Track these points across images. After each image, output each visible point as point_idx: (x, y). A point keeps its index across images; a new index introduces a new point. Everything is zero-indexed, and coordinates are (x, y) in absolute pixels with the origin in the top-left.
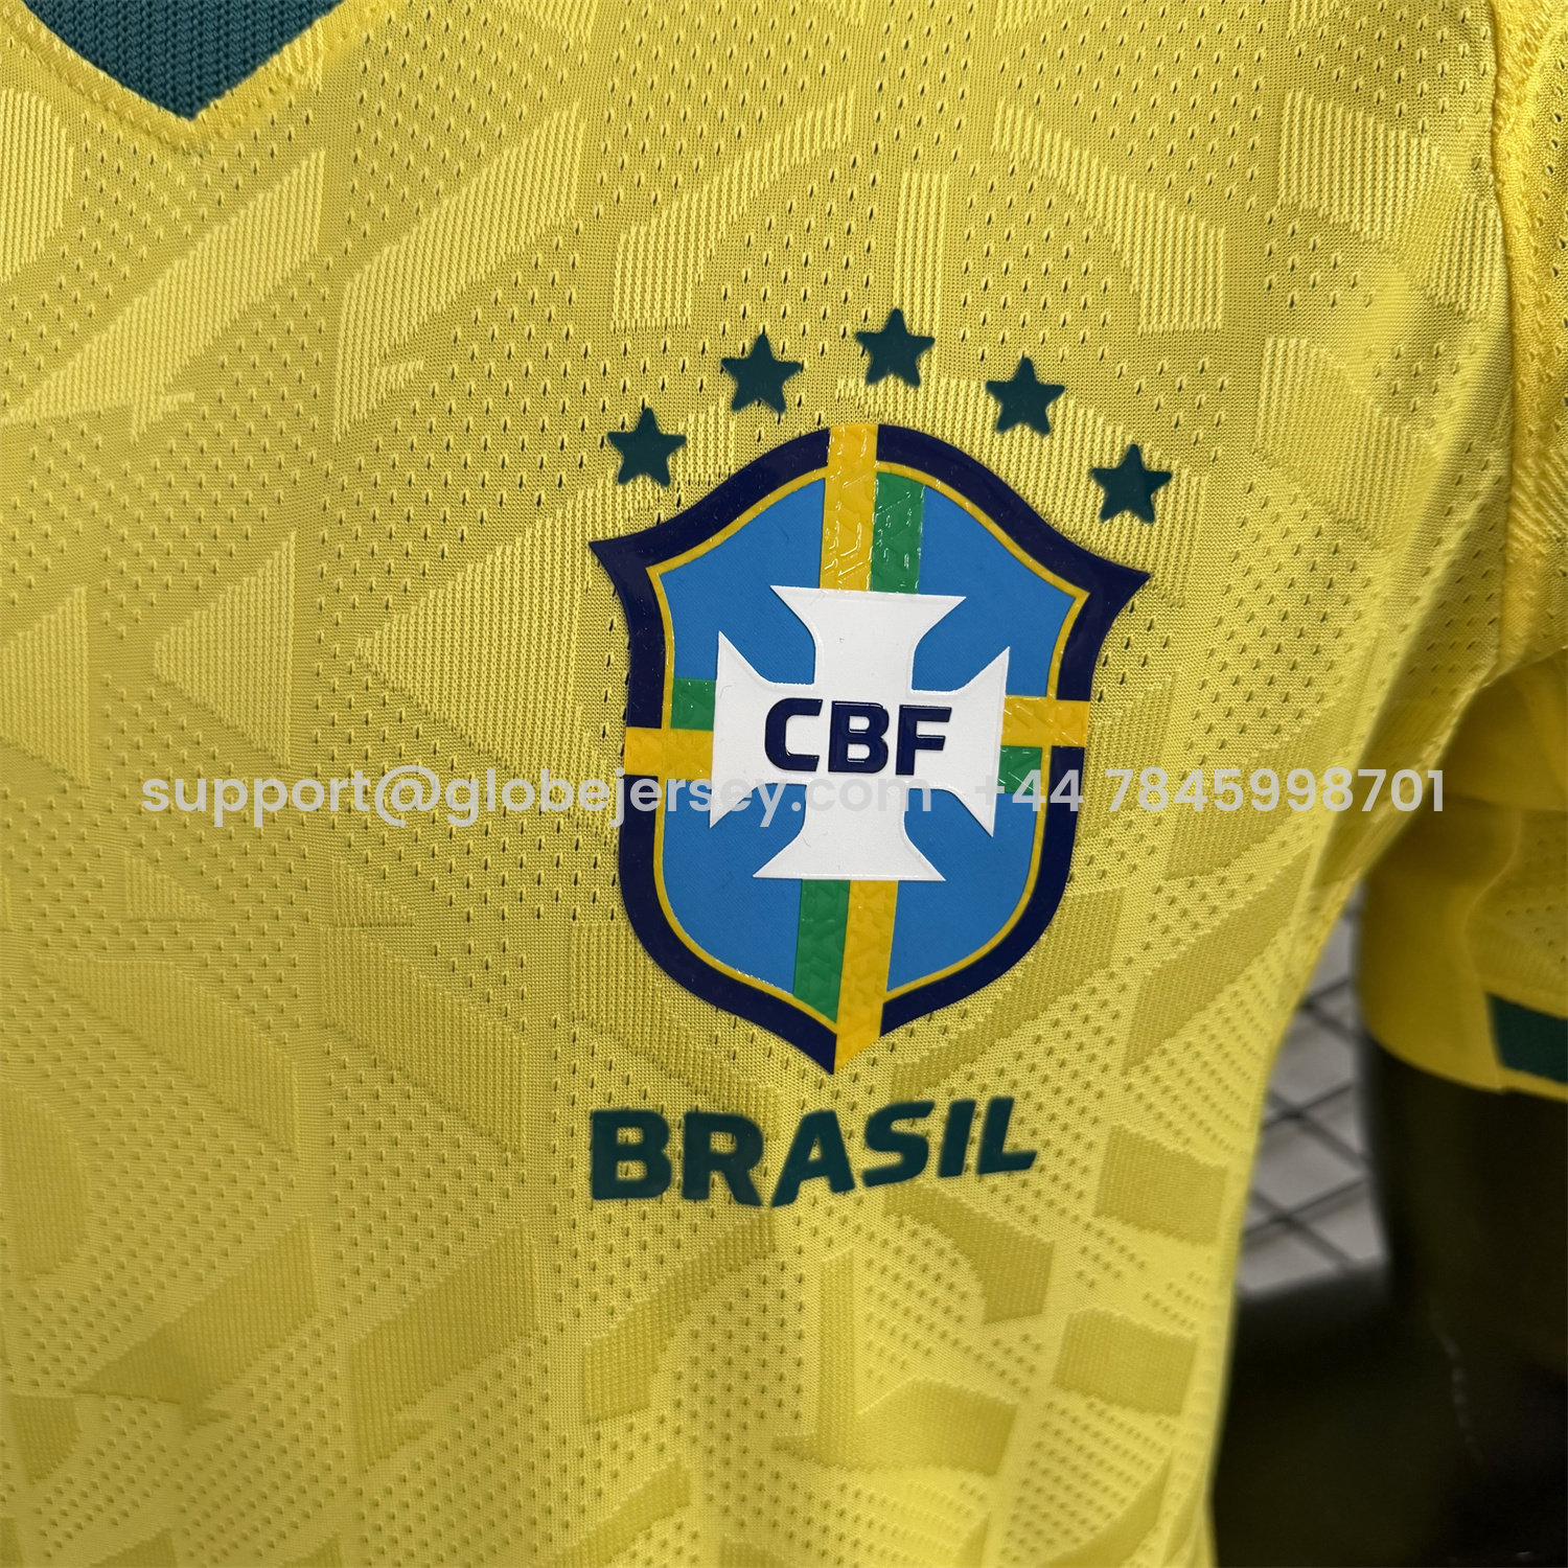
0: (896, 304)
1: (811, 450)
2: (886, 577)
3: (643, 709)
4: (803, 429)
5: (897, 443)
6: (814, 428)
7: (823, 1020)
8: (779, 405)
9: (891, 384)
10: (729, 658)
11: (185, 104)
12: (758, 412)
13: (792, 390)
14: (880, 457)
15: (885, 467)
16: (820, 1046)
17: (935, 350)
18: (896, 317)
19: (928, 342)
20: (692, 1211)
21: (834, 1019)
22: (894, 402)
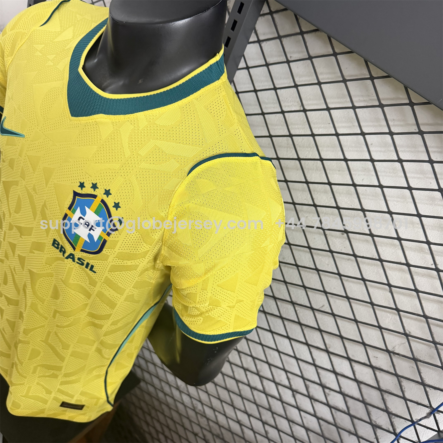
0: (110, 189)
1: (95, 196)
2: (96, 212)
3: (70, 208)
4: (96, 194)
5: (103, 201)
6: (96, 195)
7: (75, 246)
8: (94, 190)
9: (105, 196)
10: (79, 209)
11: (72, 115)
12: (92, 189)
13: (97, 190)
14: (101, 202)
15: (101, 203)
16: (74, 249)
17: (111, 195)
18: (109, 190)
19: (111, 194)
20: (60, 253)
21: (76, 247)
22: (105, 197)
